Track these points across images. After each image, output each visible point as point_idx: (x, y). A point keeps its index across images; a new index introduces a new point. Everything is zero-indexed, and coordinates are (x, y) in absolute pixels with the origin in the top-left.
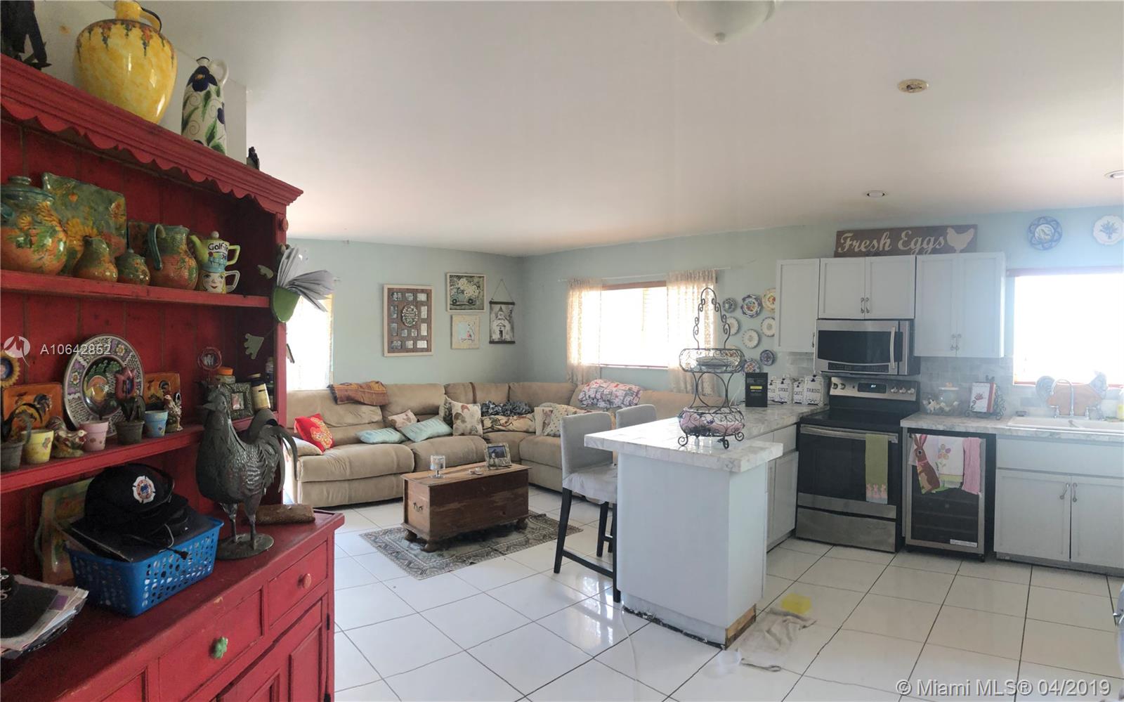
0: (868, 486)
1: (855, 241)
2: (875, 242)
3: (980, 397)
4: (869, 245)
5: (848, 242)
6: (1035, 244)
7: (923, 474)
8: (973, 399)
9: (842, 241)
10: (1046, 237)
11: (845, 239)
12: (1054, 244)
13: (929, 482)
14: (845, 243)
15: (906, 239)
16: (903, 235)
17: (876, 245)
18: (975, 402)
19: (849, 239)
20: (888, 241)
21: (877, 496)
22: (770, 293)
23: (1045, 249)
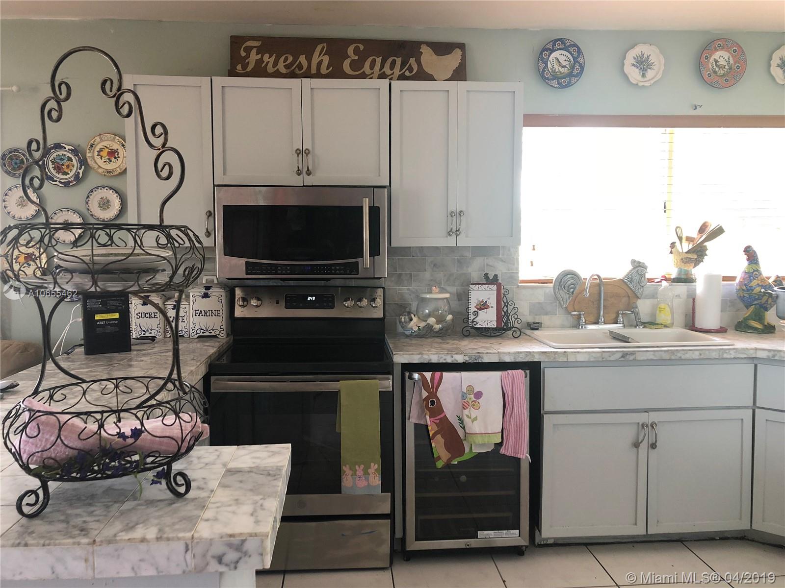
0: (345, 469)
1: (267, 55)
2: (302, 59)
3: (483, 306)
4: (292, 64)
5: (254, 57)
6: (548, 79)
7: (439, 436)
8: (473, 309)
9: (243, 54)
10: (562, 70)
11: (248, 50)
12: (573, 80)
13: (448, 447)
14: (248, 56)
15: (356, 58)
16: (350, 50)
17: (305, 64)
18: (476, 314)
19: (254, 51)
20: (326, 59)
21: (362, 483)
22: (102, 140)
23: (562, 87)
